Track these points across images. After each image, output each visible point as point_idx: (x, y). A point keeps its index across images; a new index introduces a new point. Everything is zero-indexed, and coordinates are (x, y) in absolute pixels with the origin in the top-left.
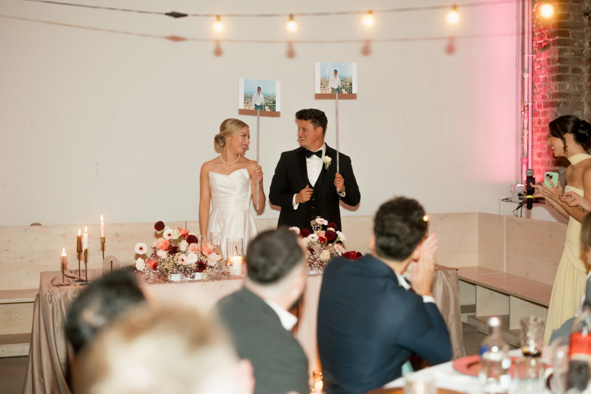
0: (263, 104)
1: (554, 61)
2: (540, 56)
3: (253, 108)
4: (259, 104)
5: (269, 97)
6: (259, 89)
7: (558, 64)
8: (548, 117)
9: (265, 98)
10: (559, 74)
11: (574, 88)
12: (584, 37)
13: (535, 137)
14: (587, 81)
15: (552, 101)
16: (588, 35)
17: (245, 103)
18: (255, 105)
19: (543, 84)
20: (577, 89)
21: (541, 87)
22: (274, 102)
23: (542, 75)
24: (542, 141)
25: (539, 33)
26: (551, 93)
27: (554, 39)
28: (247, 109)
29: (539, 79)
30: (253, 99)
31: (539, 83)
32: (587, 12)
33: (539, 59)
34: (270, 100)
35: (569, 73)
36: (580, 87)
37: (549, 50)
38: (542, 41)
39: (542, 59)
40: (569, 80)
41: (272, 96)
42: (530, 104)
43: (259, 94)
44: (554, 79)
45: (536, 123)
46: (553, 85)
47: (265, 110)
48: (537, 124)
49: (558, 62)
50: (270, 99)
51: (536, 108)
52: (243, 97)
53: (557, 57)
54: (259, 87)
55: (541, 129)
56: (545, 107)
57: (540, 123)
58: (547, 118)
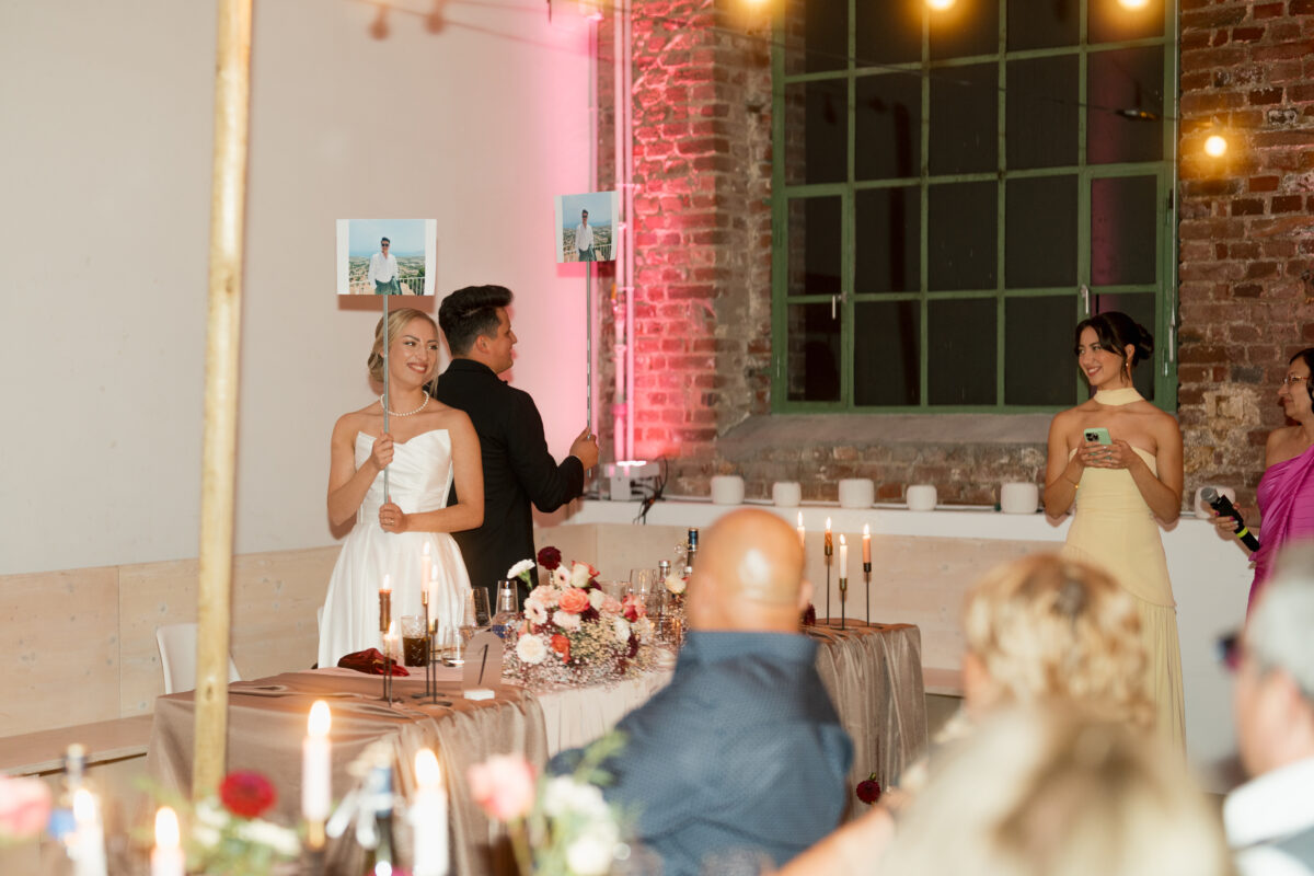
0: (397, 279)
1: (700, 201)
2: (659, 188)
3: (371, 289)
4: (385, 280)
5: (409, 259)
6: (385, 243)
7: (714, 209)
8: (685, 319)
9: (399, 263)
10: (716, 229)
11: (736, 259)
12: (747, 155)
13: (646, 359)
14: (756, 247)
15: (697, 284)
16: (758, 153)
17: (351, 279)
18: (377, 282)
19: (666, 248)
20: (740, 262)
21: (660, 254)
22: (422, 273)
23: (663, 228)
24: (667, 367)
25: (654, 140)
26: (694, 267)
27: (700, 155)
28: (357, 293)
29: (653, 239)
30: (372, 269)
31: (653, 246)
32: (756, 104)
33: (654, 194)
34: (411, 268)
35: (729, 228)
36: (744, 256)
37: (686, 178)
38: (662, 157)
39: (661, 195)
40: (729, 242)
41: (417, 258)
42: (630, 290)
43: (386, 255)
44: (699, 240)
45: (645, 330)
46: (700, 253)
47: (401, 293)
48: (649, 332)
49: (713, 205)
50: (413, 265)
51: (646, 298)
52: (347, 266)
53: (711, 194)
54: (384, 239)
55: (660, 345)
56: (673, 296)
57: (657, 329)
58: (680, 320)
